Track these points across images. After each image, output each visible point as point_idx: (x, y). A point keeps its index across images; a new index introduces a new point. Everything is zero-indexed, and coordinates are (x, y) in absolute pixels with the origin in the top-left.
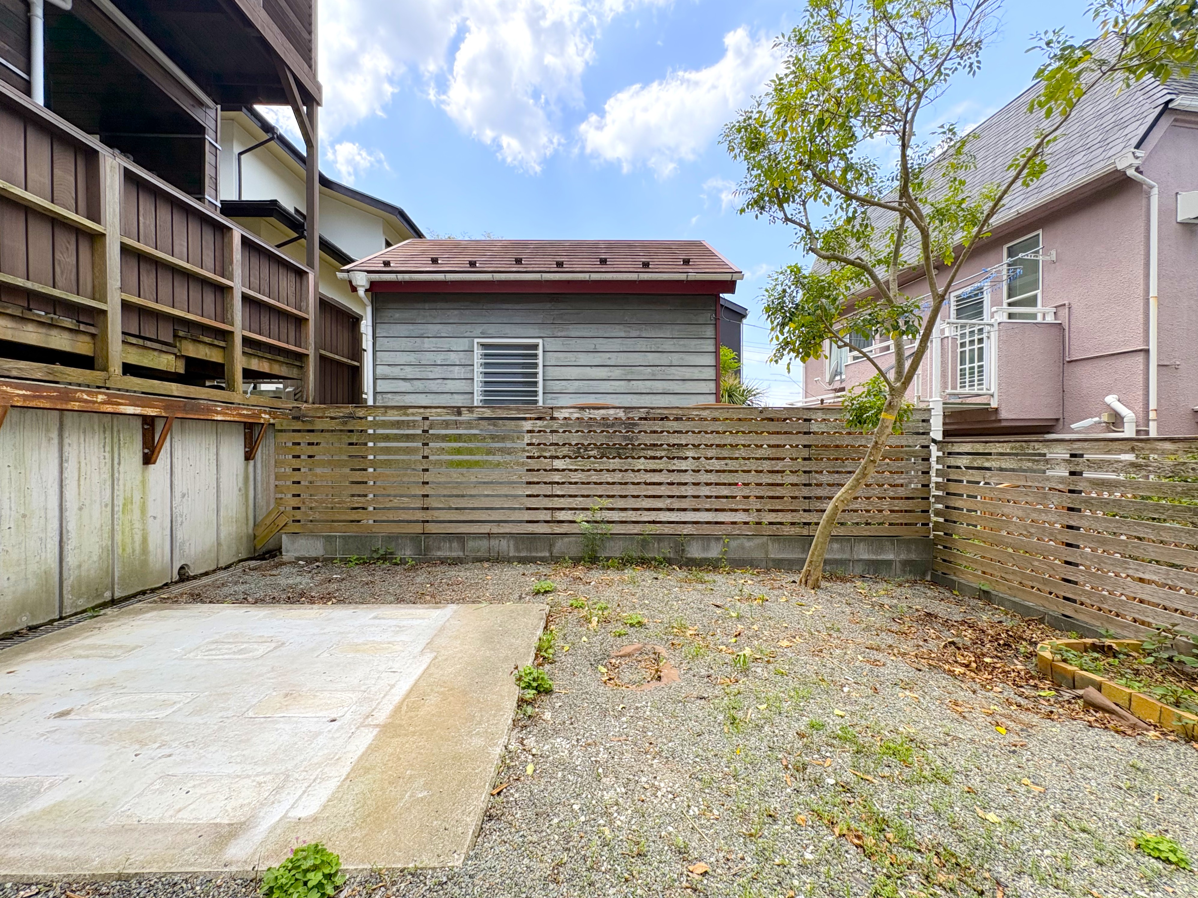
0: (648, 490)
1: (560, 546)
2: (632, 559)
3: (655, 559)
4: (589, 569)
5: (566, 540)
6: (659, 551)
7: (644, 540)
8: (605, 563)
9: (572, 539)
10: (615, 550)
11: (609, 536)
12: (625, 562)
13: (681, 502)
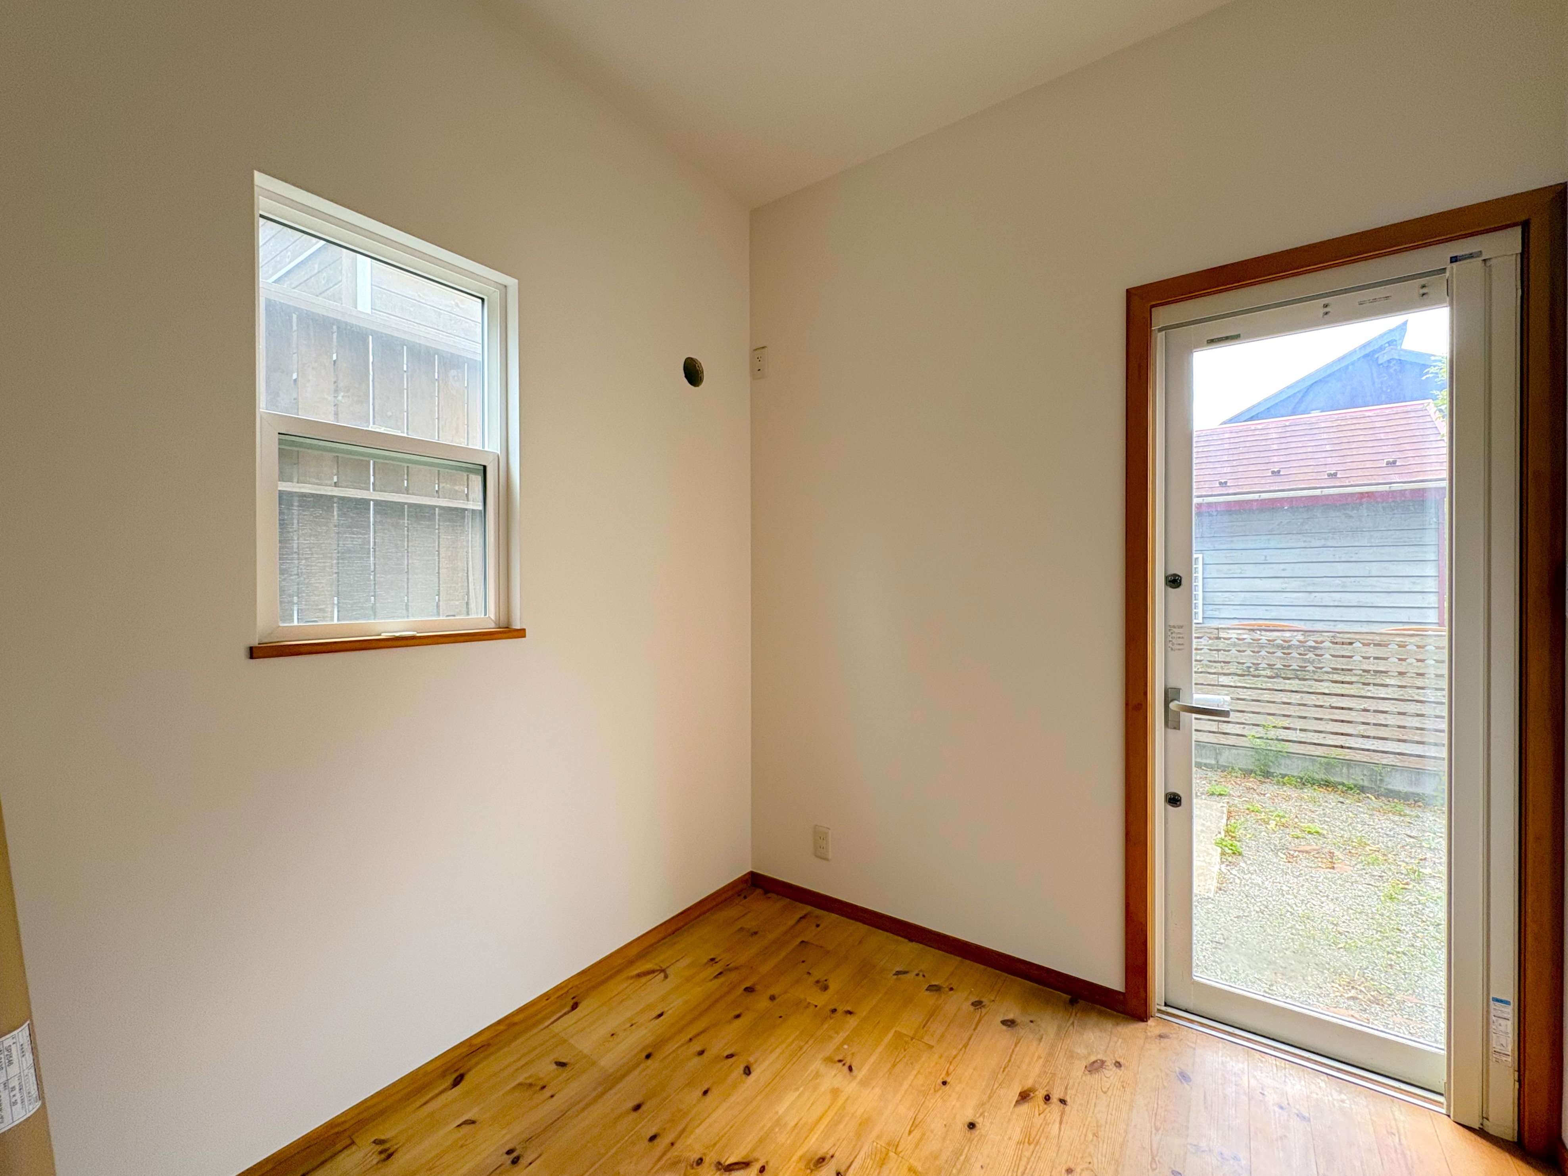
0: (1334, 714)
1: (1226, 757)
2: (1313, 779)
3: (1343, 784)
4: (1262, 783)
5: (1234, 751)
6: (1348, 777)
7: (1328, 764)
8: (1281, 780)
9: (1242, 751)
10: (1294, 769)
11: (1285, 754)
12: (1304, 782)
13: (1377, 730)
